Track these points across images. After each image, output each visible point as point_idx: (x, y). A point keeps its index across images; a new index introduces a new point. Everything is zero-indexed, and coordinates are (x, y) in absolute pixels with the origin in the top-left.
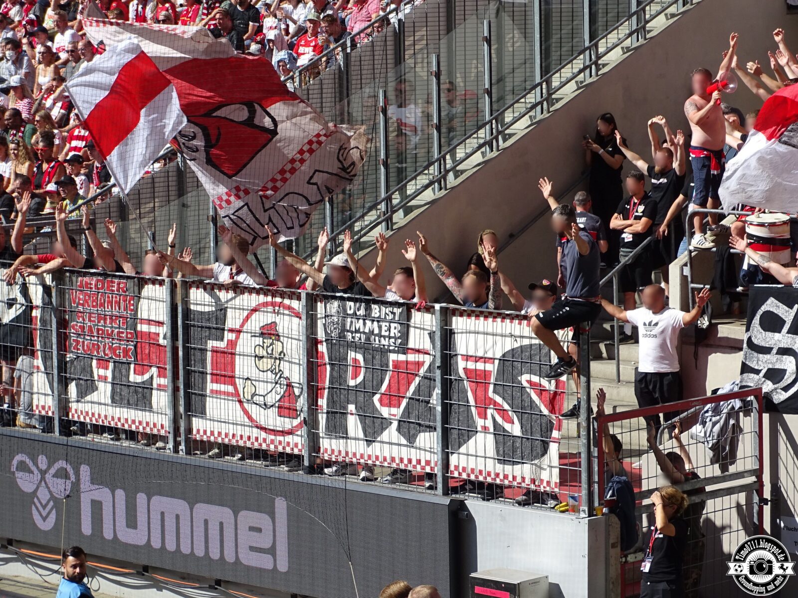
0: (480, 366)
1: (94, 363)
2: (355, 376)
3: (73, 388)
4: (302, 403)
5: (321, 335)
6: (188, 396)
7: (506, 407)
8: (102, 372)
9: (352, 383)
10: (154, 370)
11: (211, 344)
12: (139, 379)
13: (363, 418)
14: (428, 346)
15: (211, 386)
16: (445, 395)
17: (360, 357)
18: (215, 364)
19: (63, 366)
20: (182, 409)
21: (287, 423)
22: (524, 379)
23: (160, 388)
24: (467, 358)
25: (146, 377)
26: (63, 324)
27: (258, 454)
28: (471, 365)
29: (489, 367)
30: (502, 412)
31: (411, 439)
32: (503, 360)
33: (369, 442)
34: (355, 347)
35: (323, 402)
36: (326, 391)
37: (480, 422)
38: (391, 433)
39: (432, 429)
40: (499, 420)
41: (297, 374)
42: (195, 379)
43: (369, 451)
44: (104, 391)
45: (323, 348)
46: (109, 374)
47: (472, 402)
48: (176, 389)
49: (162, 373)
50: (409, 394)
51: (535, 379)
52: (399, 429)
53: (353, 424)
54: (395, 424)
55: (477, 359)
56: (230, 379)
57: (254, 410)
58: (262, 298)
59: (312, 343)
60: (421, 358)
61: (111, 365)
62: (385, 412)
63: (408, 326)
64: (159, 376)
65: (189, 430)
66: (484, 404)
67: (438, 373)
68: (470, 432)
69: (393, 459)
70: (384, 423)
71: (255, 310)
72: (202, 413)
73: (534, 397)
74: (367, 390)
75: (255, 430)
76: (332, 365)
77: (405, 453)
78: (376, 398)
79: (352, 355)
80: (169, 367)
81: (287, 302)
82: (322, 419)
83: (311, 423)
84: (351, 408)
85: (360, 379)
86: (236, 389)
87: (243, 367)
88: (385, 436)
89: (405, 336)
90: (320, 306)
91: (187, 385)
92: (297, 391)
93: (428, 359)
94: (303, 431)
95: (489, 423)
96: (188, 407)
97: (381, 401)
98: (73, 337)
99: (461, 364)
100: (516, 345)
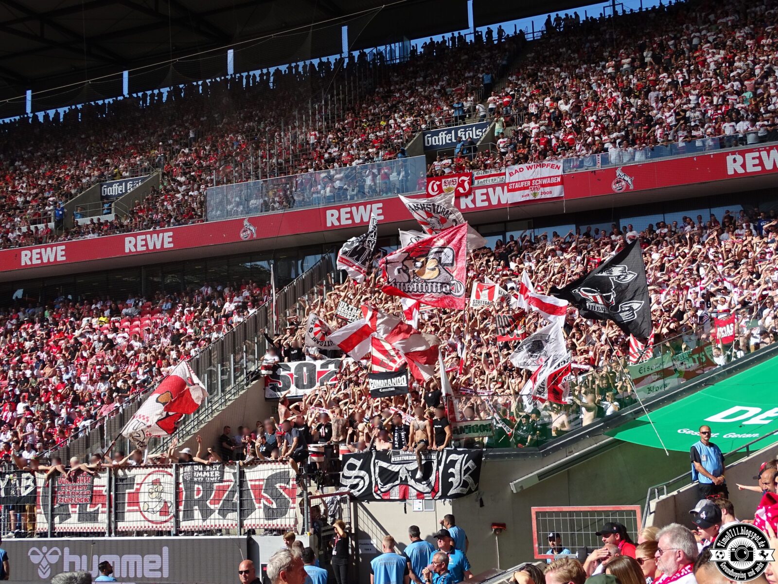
0: (257, 483)
1: (70, 506)
2: (198, 494)
3: (57, 519)
4: (172, 510)
5: (181, 480)
6: (116, 514)
7: (269, 497)
8: (74, 509)
9: (196, 497)
10: (100, 505)
11: (127, 491)
12: (92, 510)
13: (201, 510)
14: (232, 478)
15: (127, 508)
16: (241, 496)
17: (200, 487)
18: (129, 498)
19: (53, 510)
20: (113, 519)
21: (164, 518)
22: (278, 486)
23: (103, 512)
24: (251, 480)
25: (96, 508)
26: (54, 492)
27: (149, 533)
28: (253, 483)
29: (261, 483)
30: (267, 499)
31: (224, 516)
32: (267, 479)
33: (204, 520)
34: (198, 483)
35: (181, 508)
36: (183, 502)
37: (257, 505)
38: (216, 515)
39: (233, 511)
40: (266, 503)
41: (170, 498)
42: (120, 506)
43: (204, 524)
44: (74, 517)
45: (181, 486)
46: (77, 510)
47: (253, 497)
48: (110, 512)
49: (103, 505)
50: (224, 498)
51: (283, 485)
52: (219, 513)
53: (197, 514)
54: (217, 511)
55: (256, 480)
56: (137, 503)
57: (146, 514)
58: (153, 469)
59: (177, 484)
60: (230, 483)
61: (78, 506)
62: (212, 507)
63: (223, 472)
64: (102, 507)
65: (116, 527)
66: (259, 498)
67: (238, 488)
68: (253, 509)
69: (216, 526)
70: (212, 511)
71: (149, 474)
72: (123, 520)
73: (281, 491)
74: (203, 499)
75: (147, 522)
76: (186, 491)
77: (221, 522)
78: (208, 502)
79: (196, 486)
80: (107, 503)
81: (166, 470)
82: (181, 514)
83: (176, 516)
84: (196, 507)
85: (200, 495)
86: (140, 508)
87: (142, 498)
88: (212, 516)
89: (222, 475)
90: (181, 470)
91: (116, 509)
92: (169, 505)
93: (232, 484)
94: (173, 520)
95: (262, 505)
96: (116, 518)
97: (211, 503)
98: (59, 497)
99: (249, 483)
100: (274, 473)
